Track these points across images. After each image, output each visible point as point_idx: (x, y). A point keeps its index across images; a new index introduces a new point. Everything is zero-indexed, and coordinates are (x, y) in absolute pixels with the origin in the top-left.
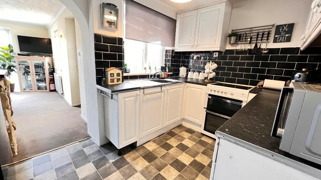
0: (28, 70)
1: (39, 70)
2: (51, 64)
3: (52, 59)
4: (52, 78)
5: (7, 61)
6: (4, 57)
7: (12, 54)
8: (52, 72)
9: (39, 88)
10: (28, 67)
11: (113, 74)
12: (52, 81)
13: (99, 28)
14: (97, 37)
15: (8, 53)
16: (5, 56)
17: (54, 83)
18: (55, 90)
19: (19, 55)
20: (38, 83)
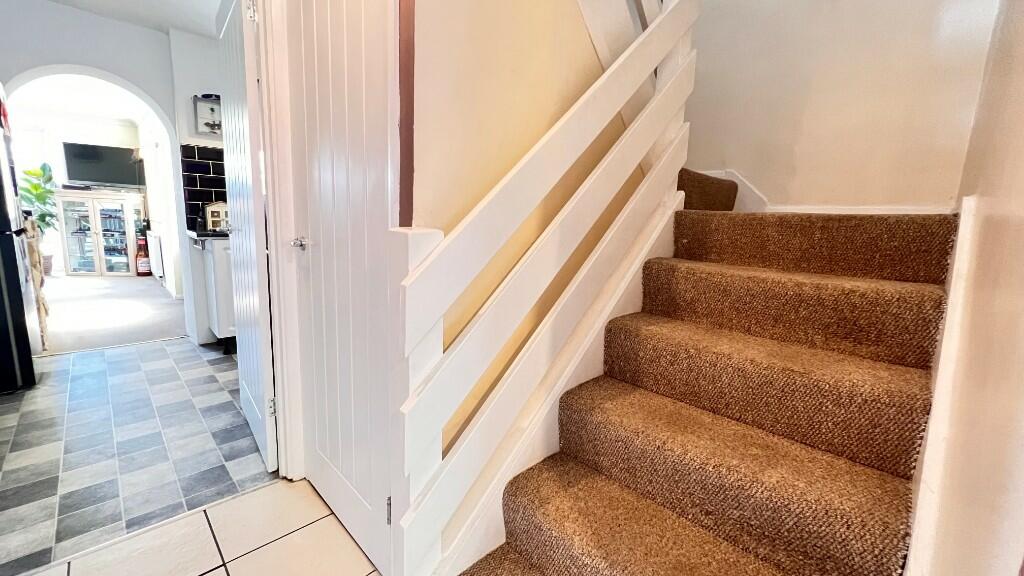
0: (85, 226)
1: (113, 224)
2: (142, 209)
3: (144, 197)
4: (143, 243)
5: (37, 203)
6: (31, 194)
7: (48, 186)
8: (144, 229)
9: (111, 268)
10: (86, 218)
11: (218, 212)
12: (143, 249)
13: (190, 136)
14: (187, 151)
15: (39, 185)
16: (34, 192)
17: (147, 256)
18: (149, 274)
19: (65, 187)
20: (109, 258)
